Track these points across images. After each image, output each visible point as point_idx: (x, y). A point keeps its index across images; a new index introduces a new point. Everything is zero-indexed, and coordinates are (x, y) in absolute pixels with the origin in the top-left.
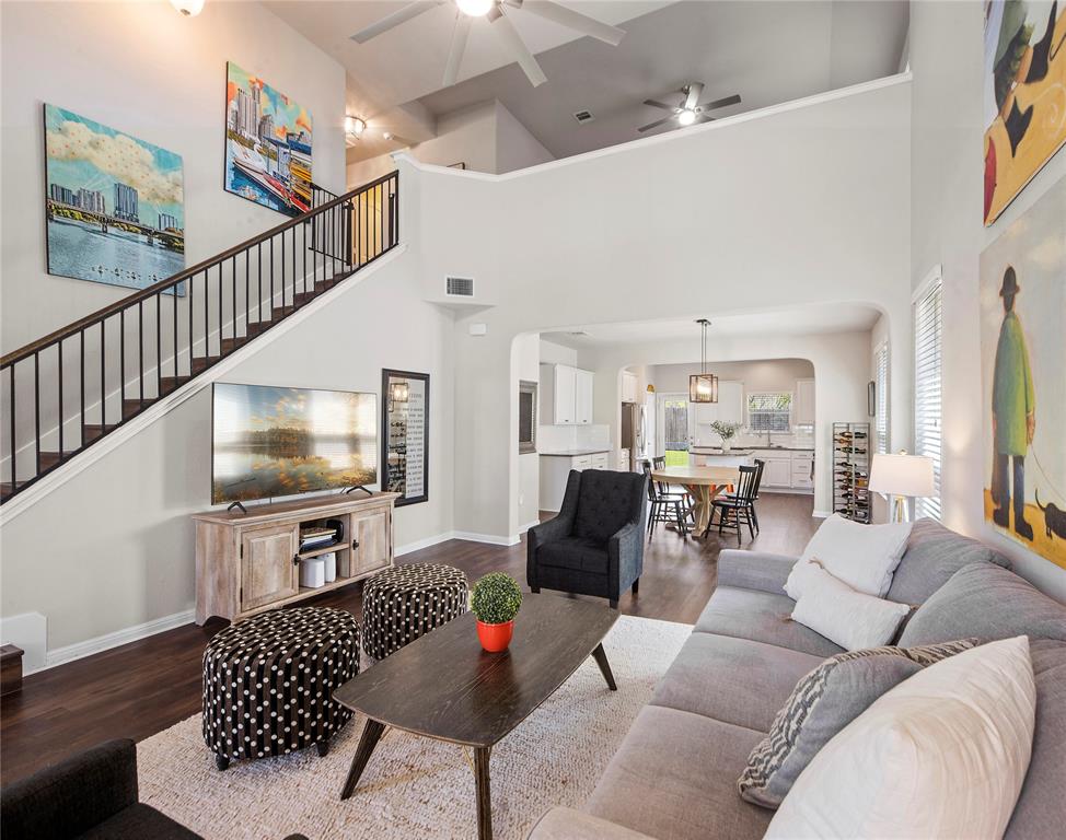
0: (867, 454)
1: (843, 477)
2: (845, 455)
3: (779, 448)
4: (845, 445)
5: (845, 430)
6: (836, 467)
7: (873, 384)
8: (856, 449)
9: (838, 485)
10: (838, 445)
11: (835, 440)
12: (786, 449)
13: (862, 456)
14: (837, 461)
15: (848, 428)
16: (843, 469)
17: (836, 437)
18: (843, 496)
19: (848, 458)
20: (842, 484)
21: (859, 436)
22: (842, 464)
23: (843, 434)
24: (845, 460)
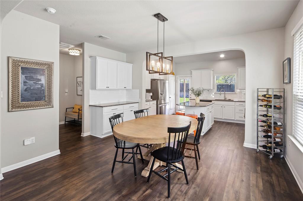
0: (282, 110)
1: (264, 124)
2: (265, 109)
3: (230, 100)
4: (265, 103)
5: (265, 93)
6: (259, 117)
7: (289, 60)
8: (275, 106)
9: (260, 129)
10: (261, 103)
11: (258, 99)
12: (232, 101)
13: (278, 111)
14: (260, 113)
15: (268, 91)
16: (264, 119)
17: (259, 98)
18: (264, 136)
19: (268, 111)
20: (263, 128)
21: (276, 97)
22: (264, 116)
23: (264, 96)
24: (265, 113)
